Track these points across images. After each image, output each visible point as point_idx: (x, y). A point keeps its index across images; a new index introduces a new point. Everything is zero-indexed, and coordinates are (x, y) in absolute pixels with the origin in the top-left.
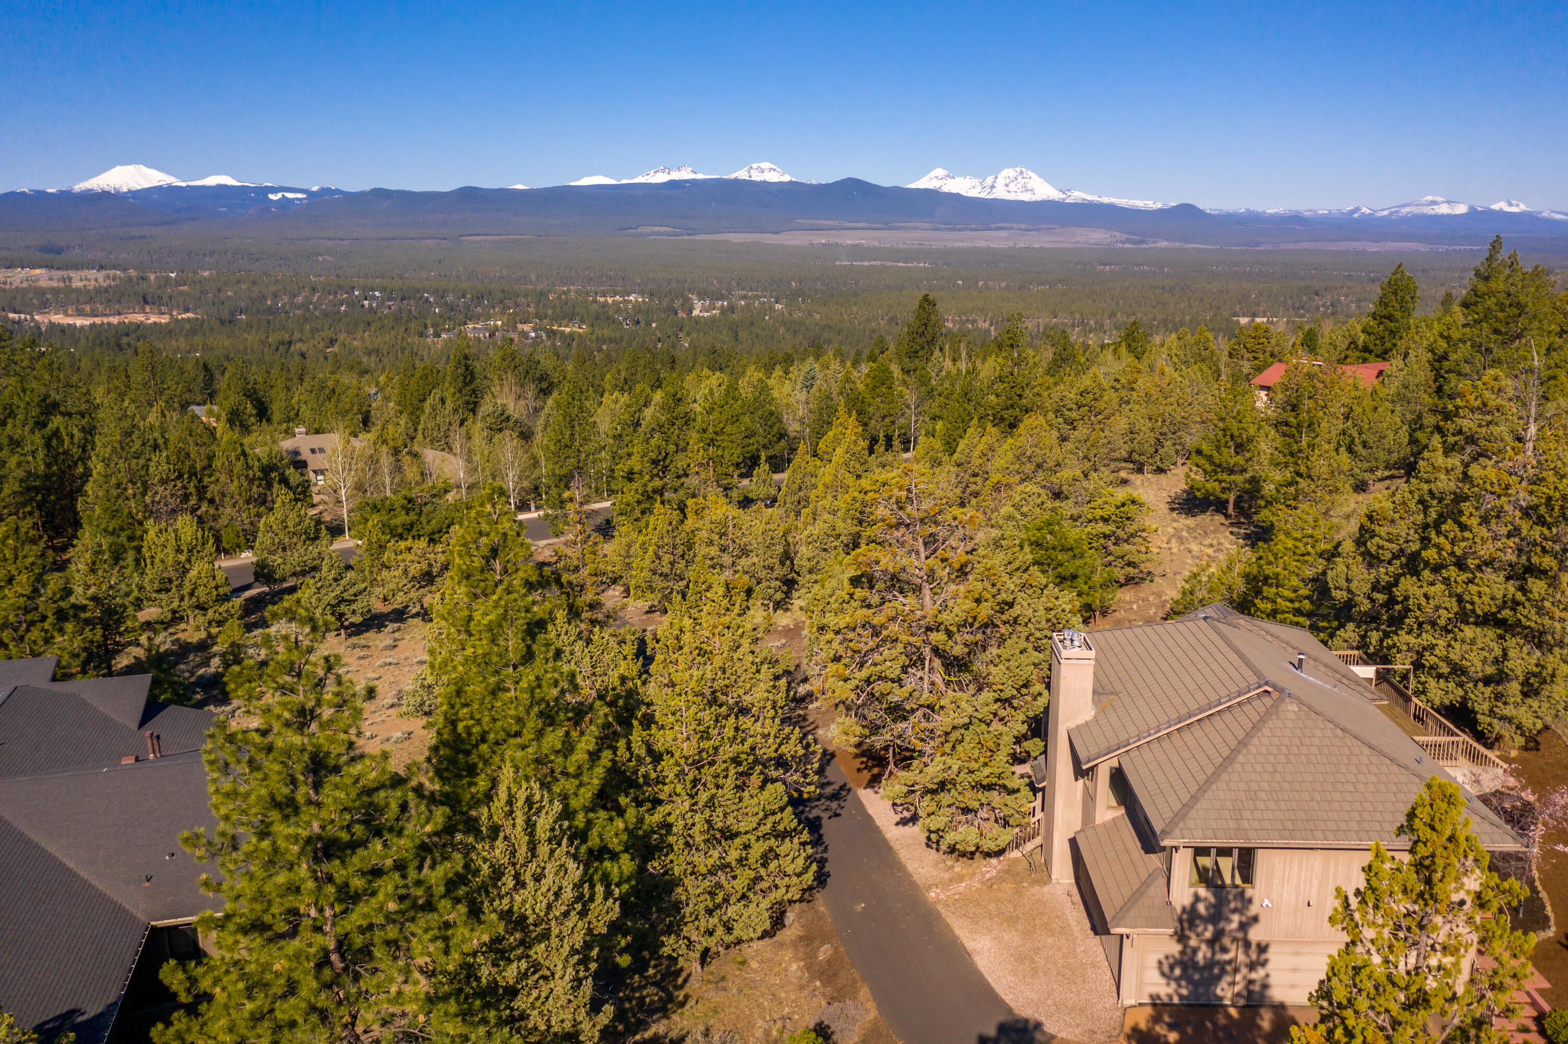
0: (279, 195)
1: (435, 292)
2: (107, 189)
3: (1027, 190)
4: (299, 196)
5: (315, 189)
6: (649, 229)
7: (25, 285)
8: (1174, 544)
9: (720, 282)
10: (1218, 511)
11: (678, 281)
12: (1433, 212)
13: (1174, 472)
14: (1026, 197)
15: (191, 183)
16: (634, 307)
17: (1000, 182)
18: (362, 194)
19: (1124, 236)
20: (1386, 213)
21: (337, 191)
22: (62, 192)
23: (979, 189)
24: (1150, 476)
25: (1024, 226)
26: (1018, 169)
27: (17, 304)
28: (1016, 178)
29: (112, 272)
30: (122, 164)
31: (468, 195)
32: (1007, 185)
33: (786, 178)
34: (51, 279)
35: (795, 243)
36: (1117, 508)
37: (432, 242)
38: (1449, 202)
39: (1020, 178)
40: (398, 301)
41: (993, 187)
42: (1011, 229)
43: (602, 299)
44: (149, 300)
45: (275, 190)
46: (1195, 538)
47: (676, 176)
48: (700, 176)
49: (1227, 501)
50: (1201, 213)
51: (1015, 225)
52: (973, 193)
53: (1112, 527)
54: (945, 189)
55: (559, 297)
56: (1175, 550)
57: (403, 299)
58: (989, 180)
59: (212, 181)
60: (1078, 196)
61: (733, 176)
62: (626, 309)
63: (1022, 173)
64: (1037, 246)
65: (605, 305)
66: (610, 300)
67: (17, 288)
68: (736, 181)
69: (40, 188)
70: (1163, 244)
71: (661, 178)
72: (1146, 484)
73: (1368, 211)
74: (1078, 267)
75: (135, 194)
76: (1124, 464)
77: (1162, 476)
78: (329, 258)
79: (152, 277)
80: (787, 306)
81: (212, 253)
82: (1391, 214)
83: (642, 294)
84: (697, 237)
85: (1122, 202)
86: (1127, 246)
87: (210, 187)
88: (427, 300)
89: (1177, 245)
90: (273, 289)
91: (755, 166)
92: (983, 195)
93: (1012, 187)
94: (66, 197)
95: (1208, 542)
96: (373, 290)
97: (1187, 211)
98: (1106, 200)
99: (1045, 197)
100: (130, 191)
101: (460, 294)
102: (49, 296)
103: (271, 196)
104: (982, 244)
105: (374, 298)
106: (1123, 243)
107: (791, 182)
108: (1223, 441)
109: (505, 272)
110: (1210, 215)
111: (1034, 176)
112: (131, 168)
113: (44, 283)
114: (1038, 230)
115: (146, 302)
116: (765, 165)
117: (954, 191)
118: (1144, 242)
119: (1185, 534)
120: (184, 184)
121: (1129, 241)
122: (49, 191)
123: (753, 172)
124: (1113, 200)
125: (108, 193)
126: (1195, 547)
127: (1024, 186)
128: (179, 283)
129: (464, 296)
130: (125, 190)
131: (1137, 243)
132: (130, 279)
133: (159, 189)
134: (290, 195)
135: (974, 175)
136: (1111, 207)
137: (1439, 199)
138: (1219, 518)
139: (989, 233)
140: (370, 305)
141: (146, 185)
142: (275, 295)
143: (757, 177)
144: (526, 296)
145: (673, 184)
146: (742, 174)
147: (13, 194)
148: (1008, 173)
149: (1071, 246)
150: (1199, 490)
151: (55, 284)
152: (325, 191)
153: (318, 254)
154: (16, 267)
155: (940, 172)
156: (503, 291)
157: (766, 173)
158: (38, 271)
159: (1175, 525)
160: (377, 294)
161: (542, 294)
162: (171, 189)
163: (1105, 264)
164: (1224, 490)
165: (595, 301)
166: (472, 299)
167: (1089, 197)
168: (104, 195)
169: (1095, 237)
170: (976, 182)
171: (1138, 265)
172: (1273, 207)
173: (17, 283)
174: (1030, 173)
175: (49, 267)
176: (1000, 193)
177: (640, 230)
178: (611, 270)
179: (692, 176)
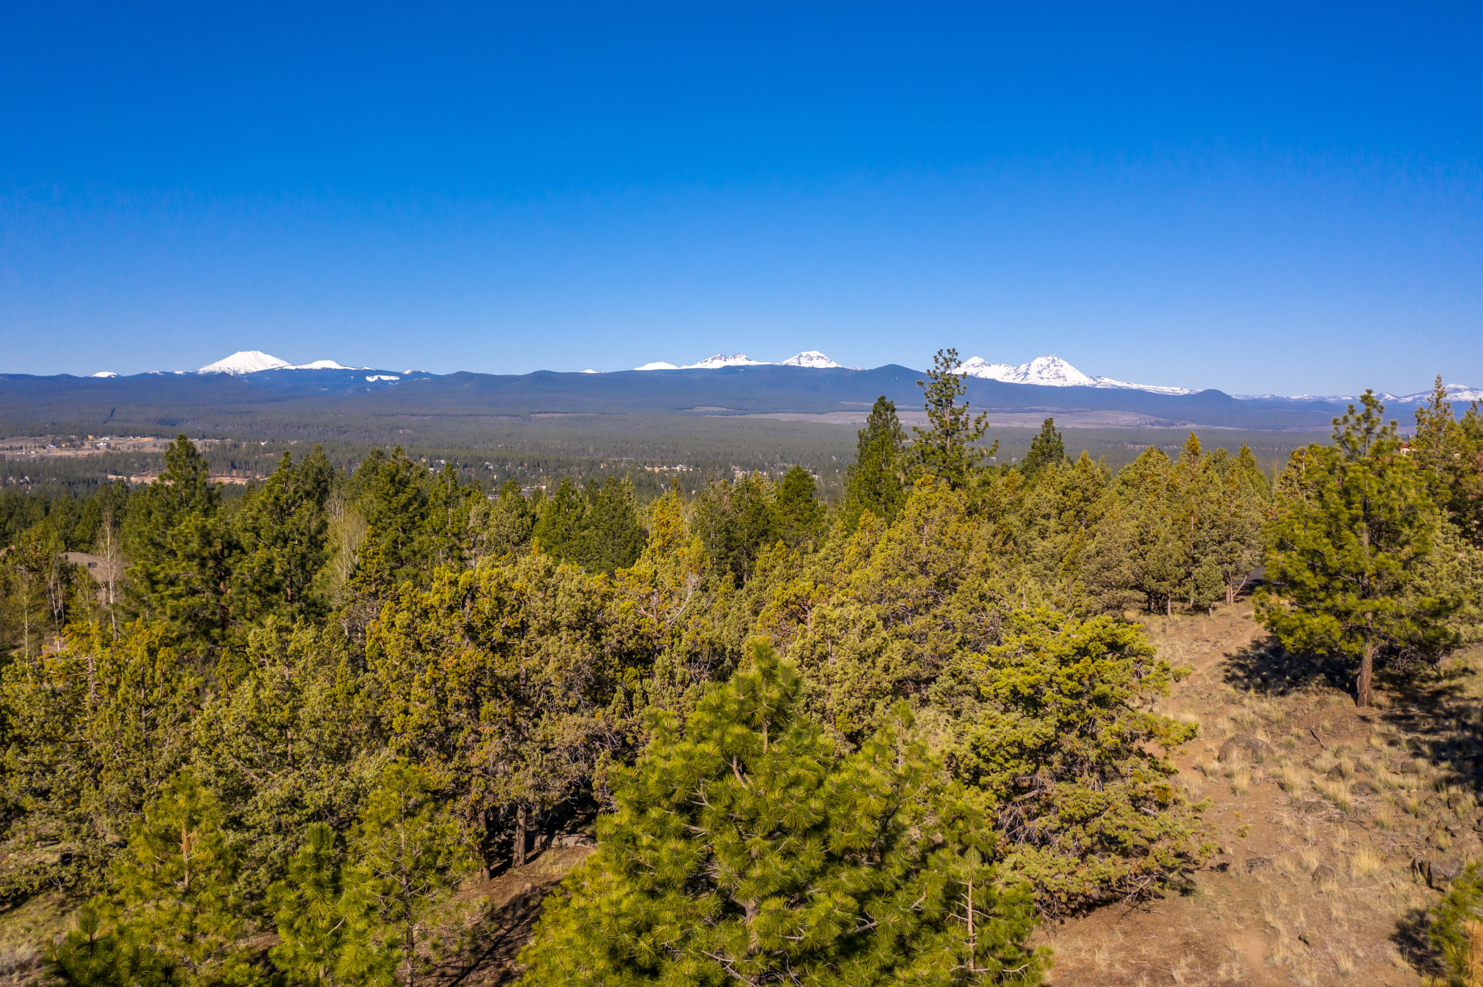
0: (376, 378)
1: (495, 461)
2: (227, 371)
3: (1059, 377)
4: (393, 378)
5: (407, 372)
6: (703, 409)
7: (131, 450)
8: (1237, 761)
9: (765, 456)
10: (1331, 682)
11: (725, 454)
12: (1456, 399)
13: (1220, 611)
14: (1058, 383)
15: (299, 367)
16: (678, 476)
17: (1034, 369)
18: (449, 376)
19: (1153, 419)
20: (1409, 399)
21: (427, 374)
22: (188, 373)
23: (1014, 375)
24: (1177, 617)
25: (1056, 409)
26: (1051, 358)
27: (120, 467)
28: (1048, 366)
29: (208, 441)
30: (242, 350)
31: (542, 378)
32: (1040, 372)
33: (833, 365)
34: (155, 446)
35: (839, 422)
36: (1063, 661)
37: (505, 418)
38: (1472, 390)
39: (1052, 366)
40: (461, 468)
41: (1026, 374)
42: (1044, 411)
43: (649, 469)
44: (237, 465)
45: (372, 373)
46: (1289, 746)
47: (731, 362)
48: (753, 363)
49: (1359, 657)
50: (1228, 398)
51: (1048, 409)
52: (1009, 379)
53: (1045, 727)
54: (982, 375)
55: (609, 467)
56: (1242, 782)
57: (465, 466)
58: (1023, 368)
59: (318, 365)
60: (1107, 382)
61: (784, 363)
62: (671, 477)
63: (1054, 361)
64: (1069, 427)
65: (651, 474)
66: (657, 470)
67: (122, 453)
68: (787, 367)
69: (169, 370)
70: (1192, 426)
71: (718, 364)
72: (1170, 630)
73: (1392, 398)
74: (1109, 446)
75: (250, 376)
76: (1127, 593)
77: (1200, 617)
78: (408, 431)
79: (244, 445)
80: (824, 476)
81: (306, 426)
82: (1415, 400)
83: (688, 465)
84: (747, 416)
85: (1150, 388)
86: (1156, 427)
87: (316, 370)
88: (487, 467)
89: (1204, 426)
90: (349, 456)
91: (804, 354)
92: (1017, 381)
93: (1045, 374)
94: (192, 378)
95: (1326, 761)
96: (439, 458)
97: (1213, 396)
98: (1135, 386)
99: (1076, 383)
100: (247, 374)
101: (518, 462)
102: (149, 461)
103: (369, 379)
104: (1016, 424)
105: (439, 465)
106: (1152, 425)
107: (836, 369)
108: (1345, 517)
109: (566, 445)
110: (1235, 400)
111: (1065, 364)
112: (250, 354)
113: (148, 450)
114: (1070, 412)
115: (234, 466)
116: (814, 353)
117: (989, 377)
118: (1173, 425)
119: (1261, 736)
120: (293, 368)
121: (1159, 423)
122: (177, 372)
123: (802, 359)
124: (1141, 386)
125: (228, 375)
126: (1296, 777)
127: (1057, 373)
128: (266, 450)
129: (522, 464)
130: (243, 372)
131: (1166, 425)
132: (224, 447)
133: (271, 372)
134: (385, 378)
135: (1008, 363)
136: (1140, 393)
137: (1461, 387)
138: (1339, 700)
139: (1023, 415)
140: (435, 472)
141: (261, 368)
142: (350, 462)
143: (805, 363)
144: (579, 465)
145: (727, 370)
146: (792, 361)
147: (145, 375)
148: (1041, 361)
149: (1103, 427)
150: (1290, 633)
151: (157, 450)
152: (416, 374)
153: (398, 428)
154: (129, 436)
155: (976, 360)
156: (558, 461)
157: (815, 360)
158: (146, 439)
159: (1234, 711)
160: (443, 461)
161: (594, 464)
162: (282, 371)
163: (1136, 443)
164: (1351, 633)
165: (643, 471)
166: (529, 468)
167: (1119, 384)
168: (223, 376)
169: (1126, 419)
170: (1010, 369)
171: (1166, 444)
172: (1298, 393)
173: (124, 448)
174: (1062, 362)
175: (157, 436)
176: (1033, 379)
177: (697, 409)
178: (663, 444)
179: (746, 363)
